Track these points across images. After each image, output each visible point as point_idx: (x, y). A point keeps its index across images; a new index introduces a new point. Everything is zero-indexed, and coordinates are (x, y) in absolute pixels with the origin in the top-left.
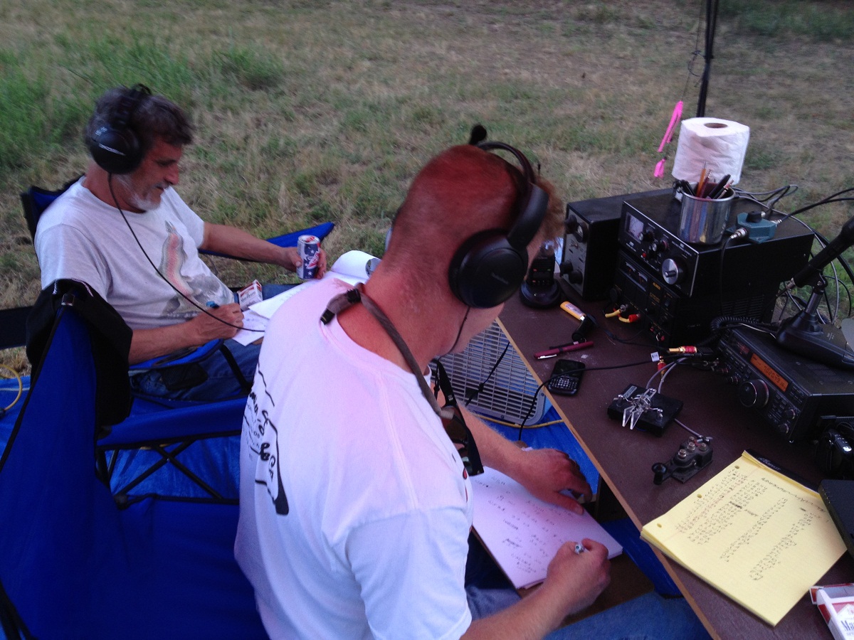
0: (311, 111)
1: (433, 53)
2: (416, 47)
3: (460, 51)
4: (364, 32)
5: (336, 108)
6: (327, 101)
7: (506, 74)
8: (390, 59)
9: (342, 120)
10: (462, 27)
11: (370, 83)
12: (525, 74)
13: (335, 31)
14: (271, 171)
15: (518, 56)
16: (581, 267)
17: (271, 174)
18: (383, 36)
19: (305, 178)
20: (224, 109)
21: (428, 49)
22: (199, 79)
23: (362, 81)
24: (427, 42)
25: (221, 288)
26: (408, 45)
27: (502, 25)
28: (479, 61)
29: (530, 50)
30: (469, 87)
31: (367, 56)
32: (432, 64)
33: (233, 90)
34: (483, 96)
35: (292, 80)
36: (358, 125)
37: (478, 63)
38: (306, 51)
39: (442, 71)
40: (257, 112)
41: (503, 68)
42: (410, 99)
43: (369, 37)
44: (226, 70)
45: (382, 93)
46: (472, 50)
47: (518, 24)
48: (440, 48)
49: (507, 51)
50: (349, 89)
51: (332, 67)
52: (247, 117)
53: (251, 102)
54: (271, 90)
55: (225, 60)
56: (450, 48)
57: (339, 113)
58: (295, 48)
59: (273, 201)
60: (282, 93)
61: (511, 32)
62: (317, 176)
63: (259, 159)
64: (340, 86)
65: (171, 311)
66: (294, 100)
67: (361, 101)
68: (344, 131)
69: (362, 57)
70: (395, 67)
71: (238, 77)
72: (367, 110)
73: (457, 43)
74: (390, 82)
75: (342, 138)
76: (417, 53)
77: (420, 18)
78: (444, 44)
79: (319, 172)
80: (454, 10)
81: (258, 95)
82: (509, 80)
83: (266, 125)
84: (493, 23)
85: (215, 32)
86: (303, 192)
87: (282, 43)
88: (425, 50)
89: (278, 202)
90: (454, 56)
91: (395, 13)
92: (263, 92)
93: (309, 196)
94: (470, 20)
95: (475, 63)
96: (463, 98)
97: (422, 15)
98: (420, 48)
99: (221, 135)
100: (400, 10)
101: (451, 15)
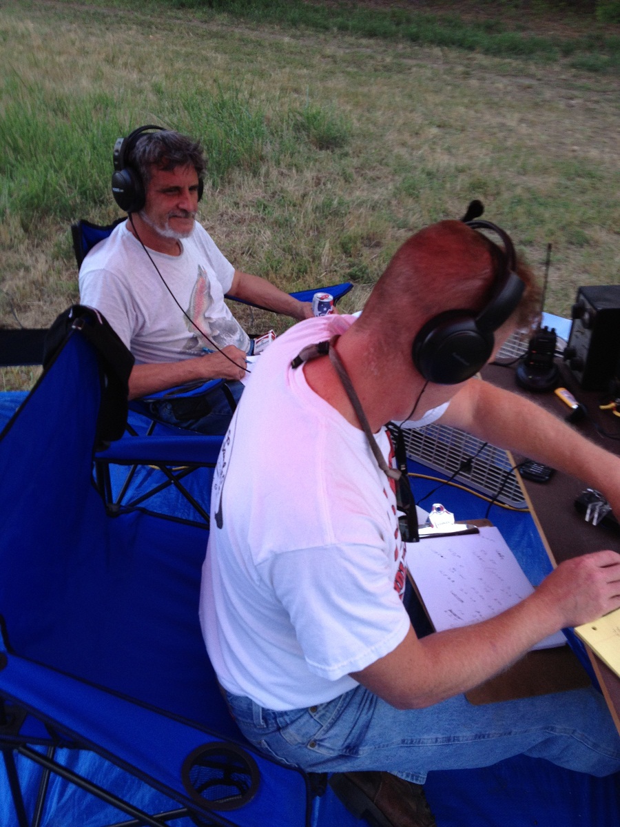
0: (370, 174)
1: (503, 125)
2: (487, 117)
3: (532, 124)
4: (438, 99)
5: (395, 172)
6: (387, 165)
7: (574, 151)
8: (458, 128)
9: (398, 185)
10: (538, 100)
11: (433, 150)
12: (594, 153)
13: (410, 96)
14: (321, 229)
15: (590, 134)
16: (583, 354)
17: (320, 232)
18: (457, 104)
19: (350, 239)
20: (289, 167)
21: (499, 120)
22: (273, 134)
23: (426, 147)
24: (499, 113)
25: (239, 332)
26: (479, 115)
27: (580, 101)
28: (549, 136)
29: (604, 129)
30: (532, 161)
31: (437, 123)
32: (500, 135)
33: (302, 148)
34: (545, 171)
35: (359, 142)
36: (412, 191)
37: (549, 138)
38: (378, 115)
39: (509, 143)
40: (319, 171)
41: (573, 144)
42: (470, 169)
43: (441, 104)
44: (298, 127)
45: (442, 160)
46: (544, 124)
47: (597, 102)
48: (512, 120)
49: (580, 127)
50: (411, 154)
51: (399, 131)
52: (309, 175)
53: (316, 160)
54: (338, 151)
55: (299, 118)
56: (522, 120)
57: (397, 178)
58: (368, 111)
59: (316, 258)
60: (346, 155)
61: (589, 110)
62: (362, 238)
63: (311, 217)
64: (403, 152)
65: (190, 348)
66: (356, 162)
67: (420, 167)
68: (398, 196)
69: (431, 124)
70: (462, 135)
71: (308, 136)
72: (424, 176)
73: (530, 116)
74: (454, 151)
75: (394, 202)
76: (488, 123)
77: (497, 88)
78: (517, 116)
79: (365, 235)
80: (534, 82)
81: (323, 154)
82: (575, 157)
83: (324, 184)
84: (571, 99)
85: (296, 91)
86: (345, 252)
87: (357, 104)
88: (495, 121)
89: (320, 259)
90: (524, 129)
91: (474, 82)
92: (329, 152)
93: (351, 256)
94: (548, 94)
95: (544, 137)
96: (524, 171)
97: (500, 86)
98: (491, 119)
99: (282, 190)
100: (478, 79)
101: (529, 87)
